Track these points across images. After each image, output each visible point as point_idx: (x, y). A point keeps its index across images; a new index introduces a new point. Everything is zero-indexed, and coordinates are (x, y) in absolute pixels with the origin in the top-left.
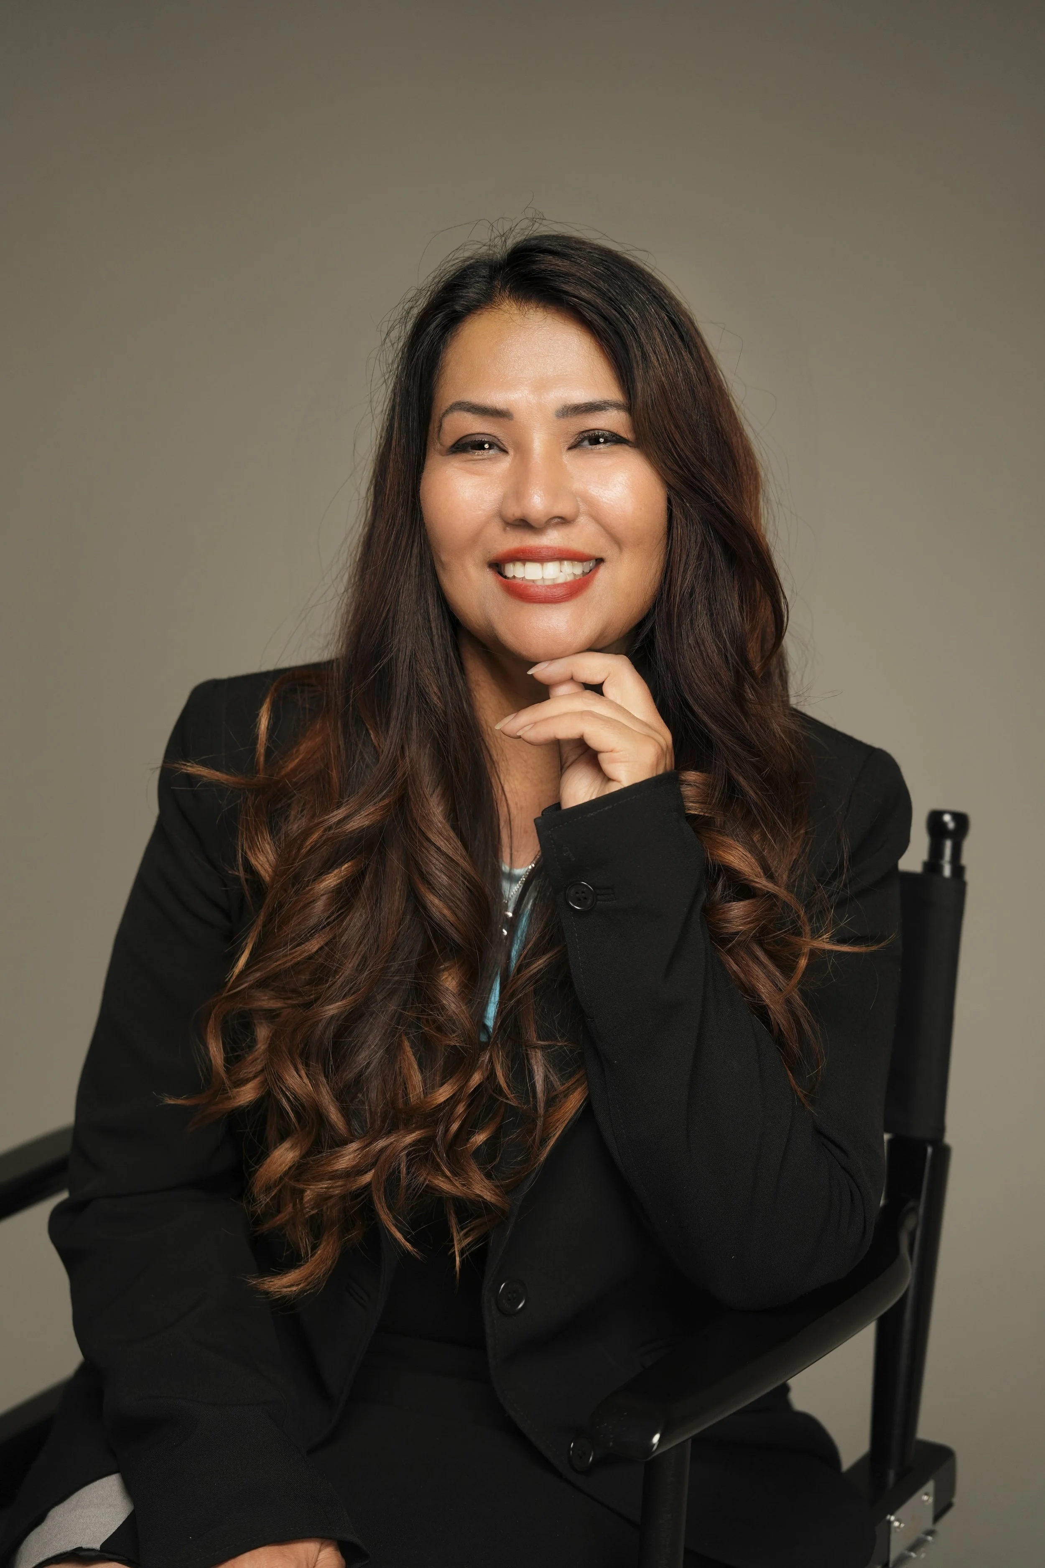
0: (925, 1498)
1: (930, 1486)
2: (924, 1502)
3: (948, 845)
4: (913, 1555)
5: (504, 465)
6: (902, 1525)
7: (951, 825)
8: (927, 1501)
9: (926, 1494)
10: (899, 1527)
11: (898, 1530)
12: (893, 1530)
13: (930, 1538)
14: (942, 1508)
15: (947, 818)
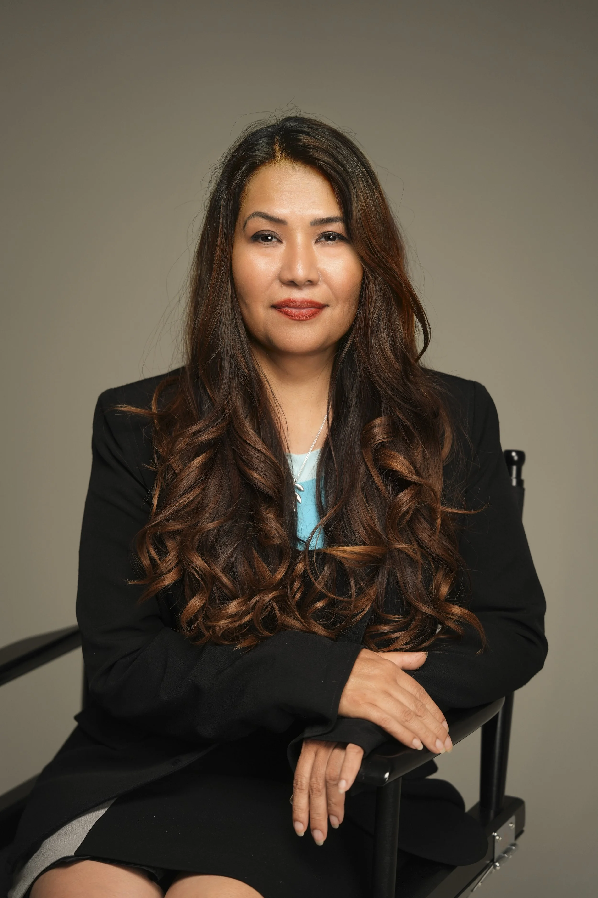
0: (511, 825)
1: (513, 819)
2: (510, 827)
3: (514, 468)
4: (506, 855)
5: (281, 249)
6: (501, 838)
7: (516, 458)
8: (512, 827)
9: (511, 823)
10: (499, 839)
11: (498, 841)
12: (496, 841)
13: (514, 847)
14: (519, 833)
15: (514, 454)
